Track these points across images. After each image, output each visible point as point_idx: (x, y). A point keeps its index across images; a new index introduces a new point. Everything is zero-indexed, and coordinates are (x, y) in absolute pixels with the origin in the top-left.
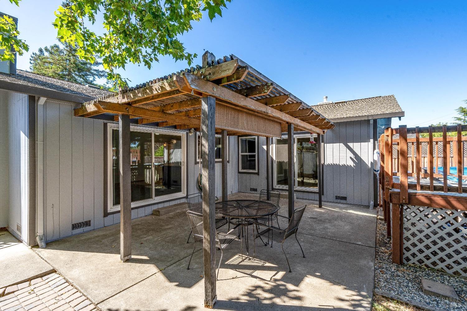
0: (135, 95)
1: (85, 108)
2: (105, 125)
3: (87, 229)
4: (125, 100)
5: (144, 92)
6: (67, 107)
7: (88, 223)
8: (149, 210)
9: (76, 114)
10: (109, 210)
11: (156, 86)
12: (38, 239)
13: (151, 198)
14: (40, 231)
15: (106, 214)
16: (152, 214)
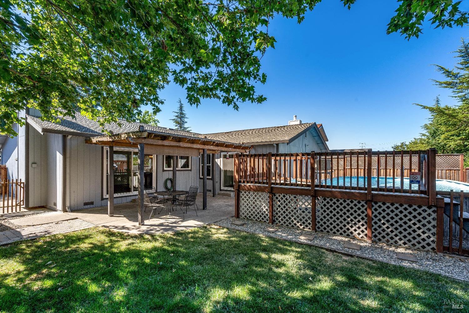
0: (115, 138)
1: (91, 140)
2: (102, 148)
3: (91, 206)
4: (111, 140)
5: (118, 137)
6: (82, 139)
7: (92, 203)
8: (129, 199)
9: (86, 142)
10: (104, 197)
11: (123, 136)
12: (67, 208)
13: (131, 192)
14: (68, 204)
15: (102, 199)
16: (131, 202)
